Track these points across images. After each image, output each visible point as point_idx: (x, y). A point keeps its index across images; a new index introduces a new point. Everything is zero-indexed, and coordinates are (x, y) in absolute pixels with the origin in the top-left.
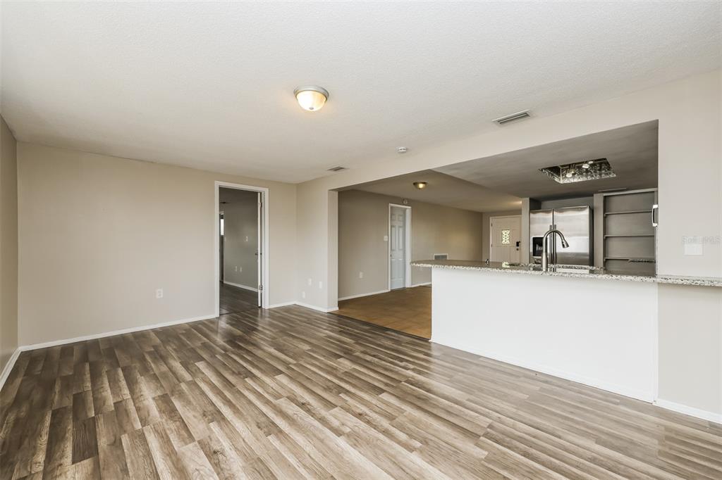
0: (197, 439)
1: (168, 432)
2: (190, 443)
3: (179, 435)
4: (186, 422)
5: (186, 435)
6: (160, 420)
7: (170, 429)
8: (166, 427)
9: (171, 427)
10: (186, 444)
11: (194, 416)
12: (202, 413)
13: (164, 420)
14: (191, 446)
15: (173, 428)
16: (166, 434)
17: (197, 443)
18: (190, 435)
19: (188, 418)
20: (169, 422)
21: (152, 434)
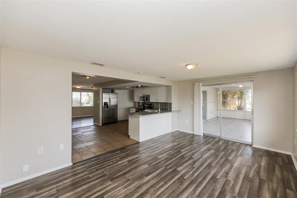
0: (226, 179)
1: (230, 187)
2: (228, 180)
3: (229, 184)
4: (223, 185)
5: (227, 182)
6: (229, 194)
7: (229, 188)
8: (229, 190)
9: (228, 188)
10: (230, 180)
11: (218, 184)
12: (215, 183)
13: (228, 192)
14: (229, 179)
15: (228, 187)
16: (232, 187)
17: (227, 178)
18: (226, 181)
19: (220, 185)
20: (227, 190)
21: (235, 192)
